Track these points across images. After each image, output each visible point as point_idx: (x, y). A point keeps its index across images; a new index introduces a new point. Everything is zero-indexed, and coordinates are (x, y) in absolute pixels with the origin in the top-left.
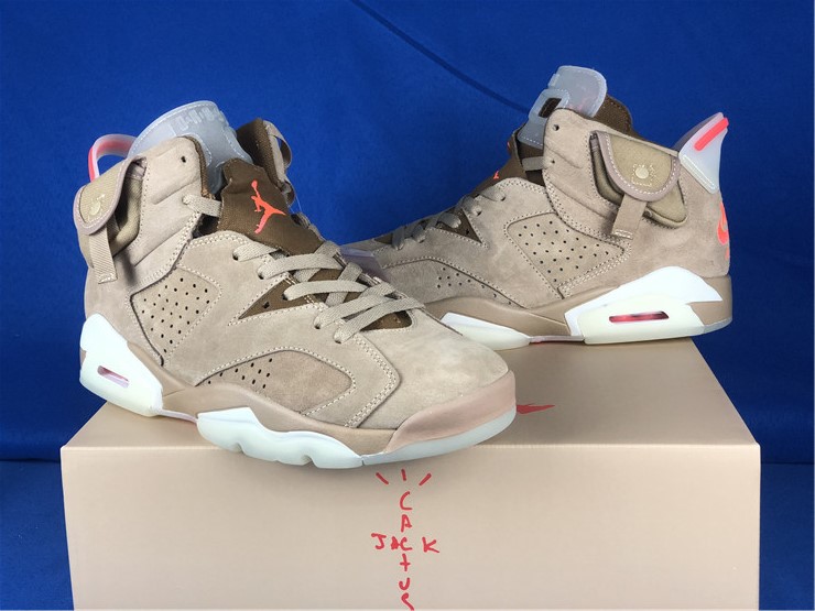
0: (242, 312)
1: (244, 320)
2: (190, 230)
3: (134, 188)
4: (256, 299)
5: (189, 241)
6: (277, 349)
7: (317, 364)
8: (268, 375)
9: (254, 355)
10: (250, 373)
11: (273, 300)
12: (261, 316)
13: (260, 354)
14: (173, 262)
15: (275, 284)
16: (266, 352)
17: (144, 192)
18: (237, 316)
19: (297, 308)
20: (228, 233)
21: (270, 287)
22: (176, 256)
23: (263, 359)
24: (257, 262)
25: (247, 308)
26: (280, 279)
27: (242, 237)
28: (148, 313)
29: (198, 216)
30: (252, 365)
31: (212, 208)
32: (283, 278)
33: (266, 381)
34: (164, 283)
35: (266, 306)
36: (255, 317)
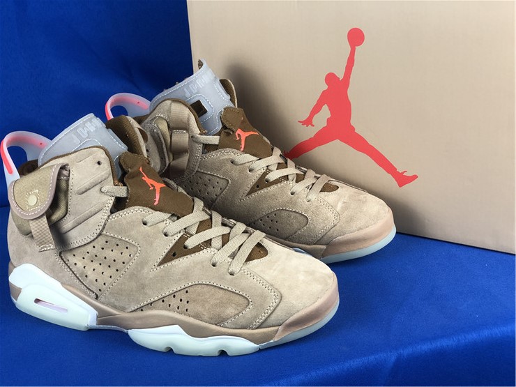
0: (159, 261)
1: (162, 267)
2: (109, 209)
3: (63, 184)
4: (166, 251)
5: (109, 216)
6: (190, 284)
7: (221, 291)
8: (188, 302)
9: (175, 290)
10: (175, 302)
11: (179, 250)
12: (173, 262)
13: (179, 289)
14: (99, 231)
15: (177, 239)
16: (183, 287)
17: (70, 187)
18: (156, 264)
19: (197, 254)
20: (137, 208)
21: (174, 242)
22: (101, 228)
23: (181, 292)
24: (162, 225)
25: (161, 258)
26: (180, 235)
27: (147, 209)
28: (80, 265)
29: (113, 199)
30: (174, 296)
31: (122, 191)
32: (182, 234)
33: (188, 306)
34: (92, 244)
35: (174, 255)
36: (169, 264)
